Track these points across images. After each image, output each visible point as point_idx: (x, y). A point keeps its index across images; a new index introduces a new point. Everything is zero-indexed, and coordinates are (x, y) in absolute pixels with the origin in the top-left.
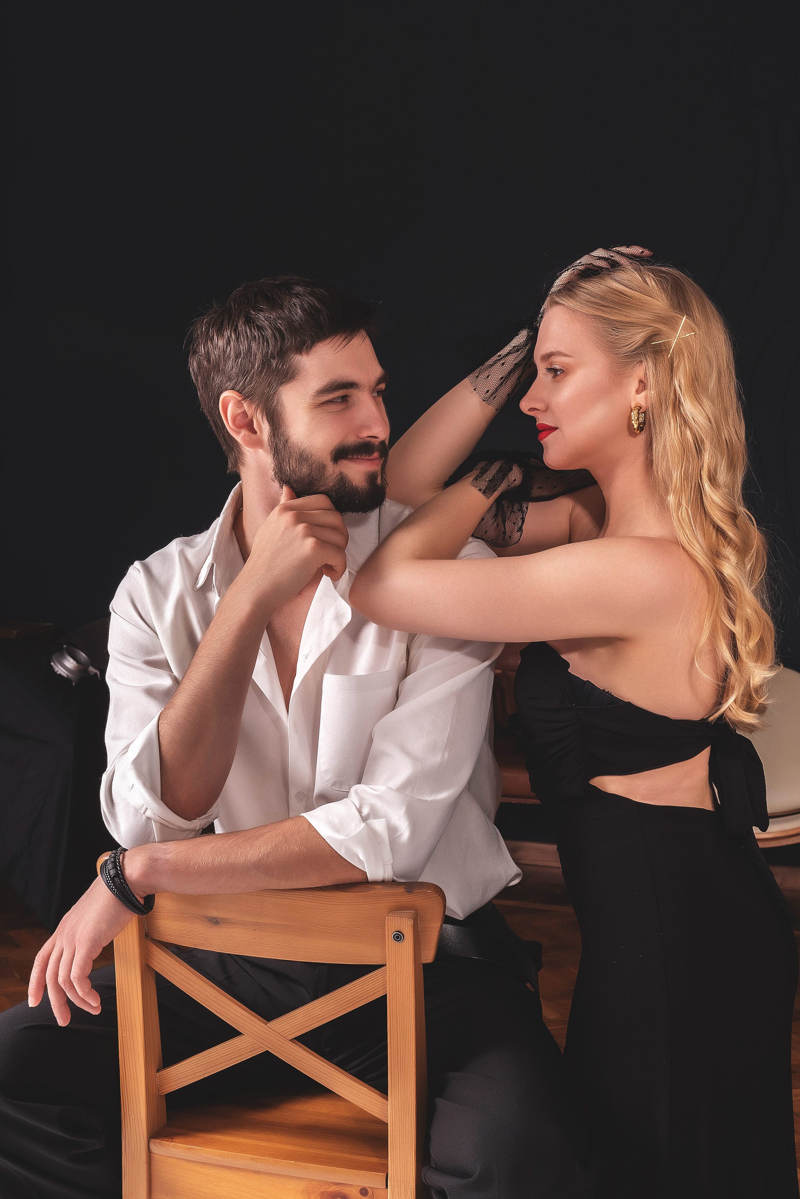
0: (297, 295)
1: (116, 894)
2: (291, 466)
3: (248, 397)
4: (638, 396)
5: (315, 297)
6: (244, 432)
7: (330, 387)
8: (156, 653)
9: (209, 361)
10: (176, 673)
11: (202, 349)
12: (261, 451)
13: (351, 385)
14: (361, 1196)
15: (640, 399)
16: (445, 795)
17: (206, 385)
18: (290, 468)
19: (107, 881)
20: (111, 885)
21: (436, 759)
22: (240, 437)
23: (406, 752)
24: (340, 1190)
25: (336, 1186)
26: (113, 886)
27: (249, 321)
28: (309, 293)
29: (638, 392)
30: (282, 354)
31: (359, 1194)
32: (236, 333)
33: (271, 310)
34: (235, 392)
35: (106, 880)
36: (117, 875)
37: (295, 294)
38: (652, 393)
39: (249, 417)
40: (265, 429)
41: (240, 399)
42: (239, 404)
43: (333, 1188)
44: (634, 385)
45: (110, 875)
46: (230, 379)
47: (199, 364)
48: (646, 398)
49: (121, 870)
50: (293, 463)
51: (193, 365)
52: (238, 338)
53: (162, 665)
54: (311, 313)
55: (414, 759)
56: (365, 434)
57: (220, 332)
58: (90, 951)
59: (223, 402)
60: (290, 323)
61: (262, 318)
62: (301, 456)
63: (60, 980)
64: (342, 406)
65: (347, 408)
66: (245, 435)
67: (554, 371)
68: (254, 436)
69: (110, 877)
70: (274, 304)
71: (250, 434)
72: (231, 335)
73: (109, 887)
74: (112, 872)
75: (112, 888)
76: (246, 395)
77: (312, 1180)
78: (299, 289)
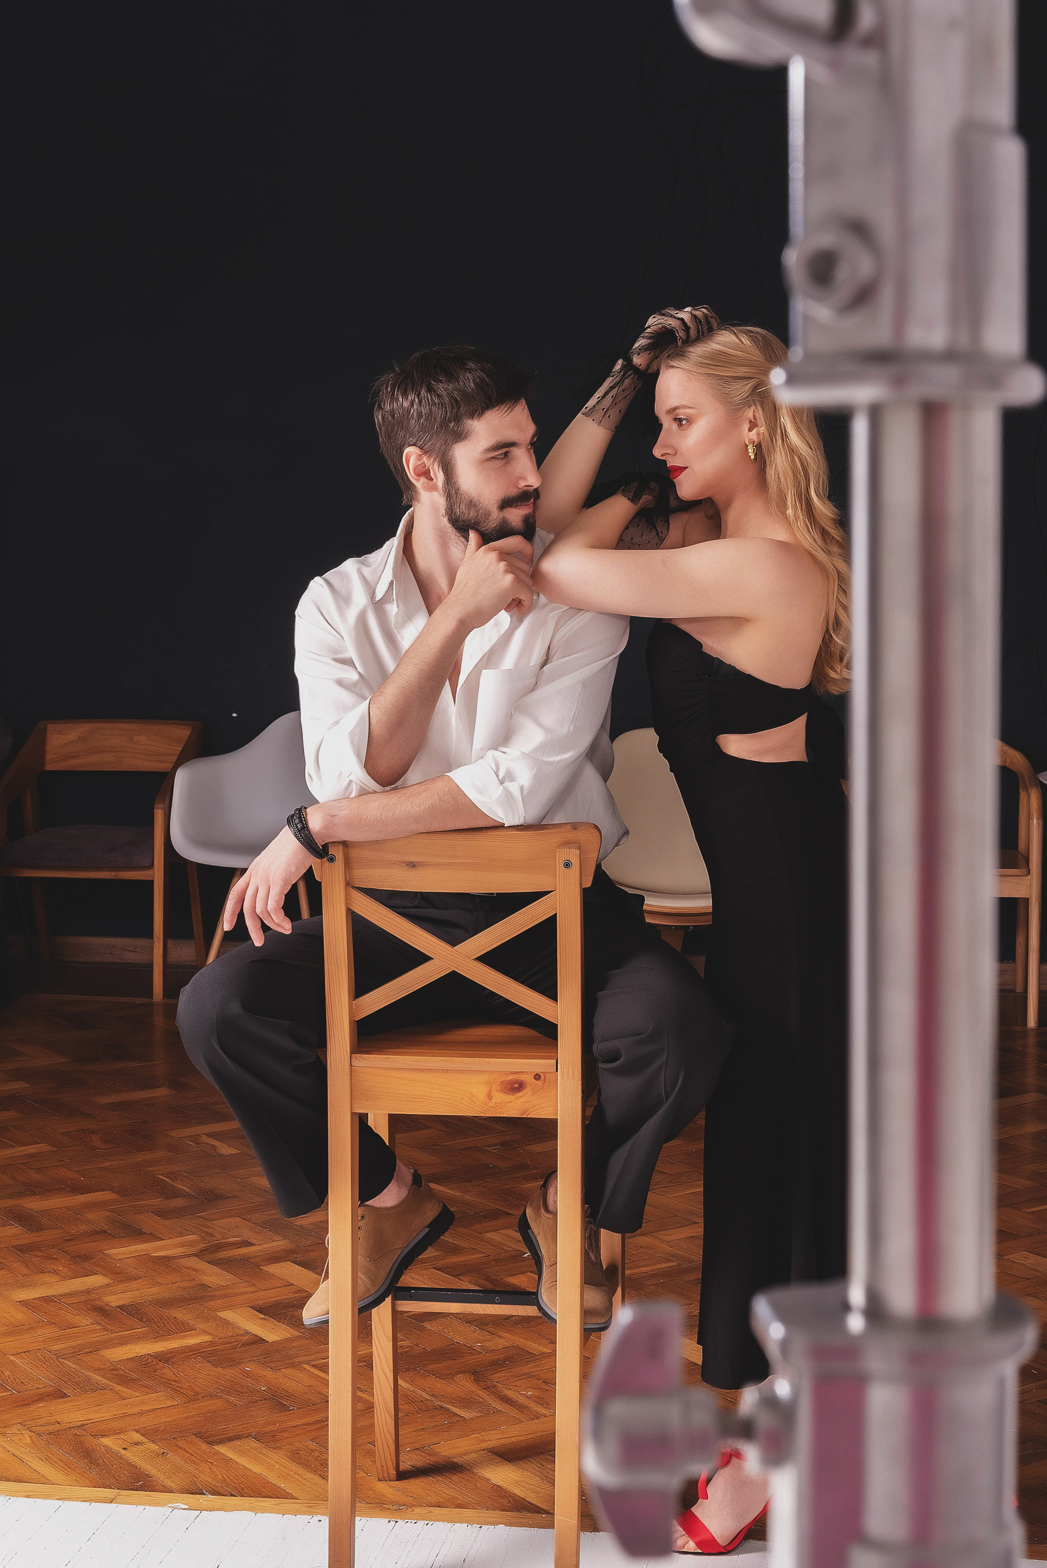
0: (470, 370)
1: (303, 843)
2: (461, 510)
3: (428, 452)
4: (750, 433)
5: (485, 373)
6: (423, 480)
7: (496, 447)
8: (341, 652)
9: (393, 417)
10: (360, 669)
11: (388, 407)
12: (435, 493)
13: (513, 444)
14: (535, 1081)
15: (753, 435)
16: (568, 755)
17: (389, 436)
18: (460, 511)
19: (295, 832)
20: (298, 836)
21: (564, 730)
22: (419, 483)
23: (540, 725)
24: (518, 1078)
25: (514, 1075)
26: (300, 836)
27: (430, 390)
28: (480, 369)
29: (750, 430)
30: (458, 419)
31: (533, 1079)
32: (419, 399)
33: (449, 382)
34: (418, 448)
35: (293, 832)
36: (303, 828)
37: (468, 369)
38: (762, 429)
39: (427, 467)
40: (439, 477)
41: (421, 454)
42: (419, 457)
43: (511, 1077)
44: (746, 426)
45: (297, 828)
46: (412, 435)
47: (383, 417)
48: (758, 434)
49: (306, 824)
50: (463, 507)
51: (378, 417)
52: (420, 402)
53: (348, 662)
54: (481, 385)
55: (546, 730)
56: (522, 484)
57: (405, 395)
58: (283, 888)
59: (406, 455)
60: (464, 394)
61: (442, 388)
62: (471, 502)
63: (258, 911)
64: (504, 461)
65: (508, 463)
66: (424, 482)
67: (679, 421)
68: (431, 483)
69: (298, 829)
70: (451, 377)
71: (428, 481)
72: (414, 400)
73: (297, 837)
74: (299, 826)
75: (300, 838)
76: (425, 451)
77: (493, 1072)
78: (471, 365)
